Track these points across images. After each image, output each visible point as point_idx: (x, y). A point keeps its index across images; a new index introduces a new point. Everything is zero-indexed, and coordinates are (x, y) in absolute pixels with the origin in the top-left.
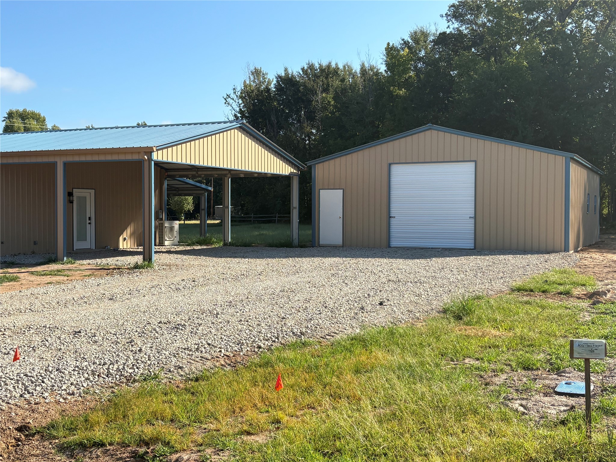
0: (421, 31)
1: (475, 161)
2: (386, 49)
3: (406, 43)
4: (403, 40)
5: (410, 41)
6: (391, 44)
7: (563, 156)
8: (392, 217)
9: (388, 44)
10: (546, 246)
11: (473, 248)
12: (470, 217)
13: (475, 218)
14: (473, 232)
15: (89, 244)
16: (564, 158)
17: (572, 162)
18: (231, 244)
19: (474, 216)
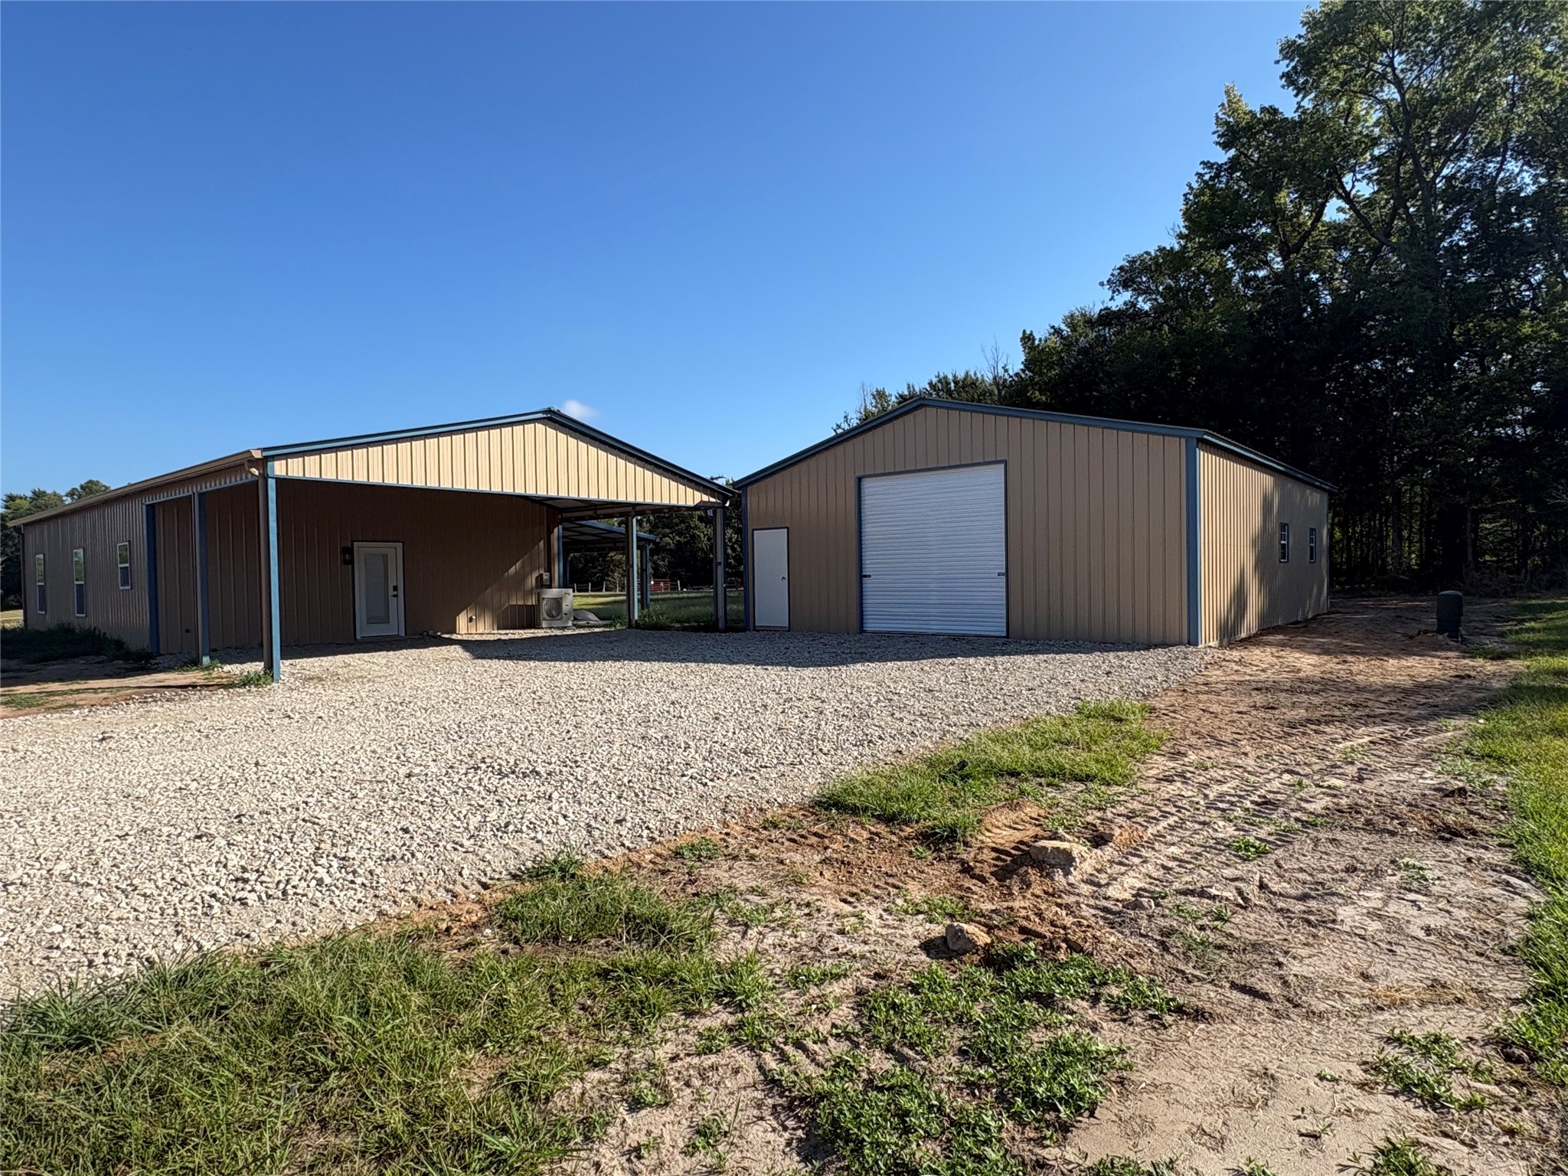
0: (1083, 315)
1: (1005, 462)
2: (1022, 339)
3: (1057, 331)
4: (1053, 327)
5: (1063, 327)
6: (1028, 332)
7: (1180, 437)
8: (866, 576)
9: (1024, 331)
10: (1149, 634)
11: (1004, 634)
12: (999, 574)
13: (1007, 574)
14: (1004, 602)
15: (395, 627)
16: (1183, 441)
17: (1200, 449)
18: (638, 626)
19: (1004, 571)
